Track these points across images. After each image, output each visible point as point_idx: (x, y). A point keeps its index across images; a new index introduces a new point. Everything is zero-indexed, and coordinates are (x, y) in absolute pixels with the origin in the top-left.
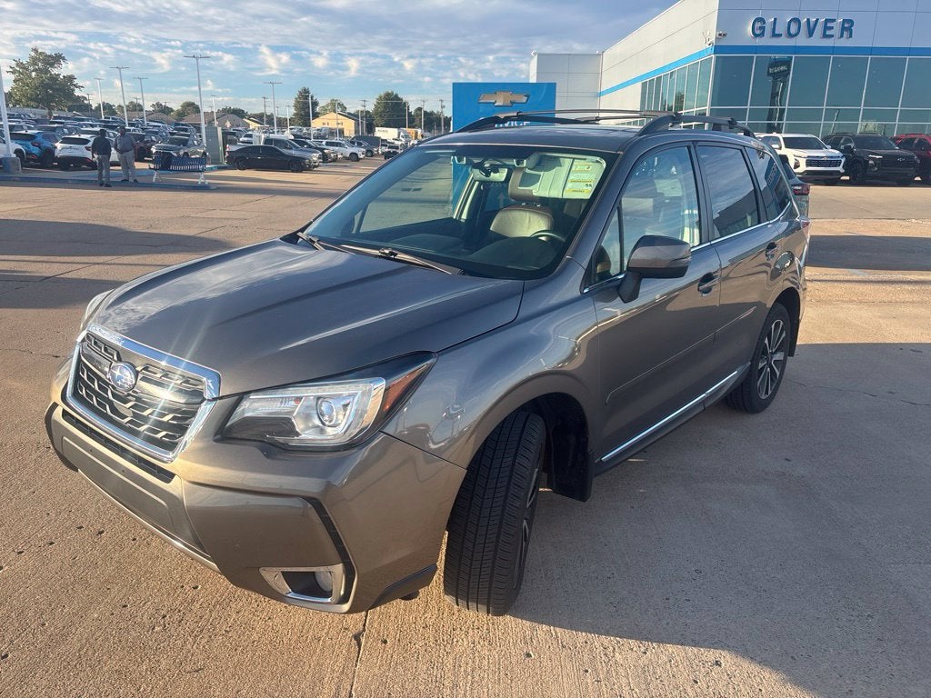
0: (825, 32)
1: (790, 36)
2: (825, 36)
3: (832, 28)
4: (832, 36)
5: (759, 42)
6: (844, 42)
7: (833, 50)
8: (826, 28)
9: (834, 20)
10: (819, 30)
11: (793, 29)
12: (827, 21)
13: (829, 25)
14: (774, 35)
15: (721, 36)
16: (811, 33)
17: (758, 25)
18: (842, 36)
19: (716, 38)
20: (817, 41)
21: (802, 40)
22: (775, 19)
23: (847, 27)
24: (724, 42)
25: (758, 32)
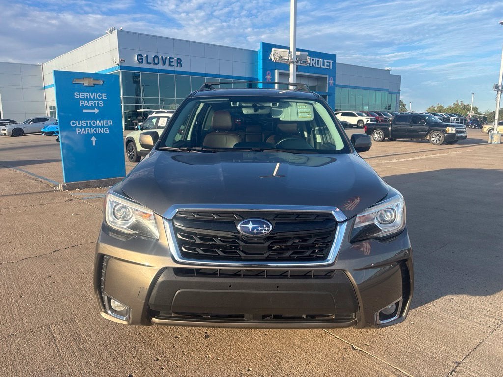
0: (170, 64)
1: (156, 64)
2: (171, 65)
3: (173, 62)
4: (174, 66)
5: (141, 66)
6: (178, 69)
7: (175, 72)
8: (170, 62)
9: (173, 58)
10: (167, 62)
11: (156, 61)
12: (170, 58)
13: (171, 60)
14: (148, 63)
15: (122, 61)
16: (164, 64)
17: (139, 57)
18: (178, 66)
19: (120, 62)
20: (167, 67)
21: (160, 67)
22: (147, 56)
23: (179, 62)
24: (124, 64)
25: (140, 61)
